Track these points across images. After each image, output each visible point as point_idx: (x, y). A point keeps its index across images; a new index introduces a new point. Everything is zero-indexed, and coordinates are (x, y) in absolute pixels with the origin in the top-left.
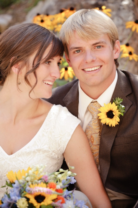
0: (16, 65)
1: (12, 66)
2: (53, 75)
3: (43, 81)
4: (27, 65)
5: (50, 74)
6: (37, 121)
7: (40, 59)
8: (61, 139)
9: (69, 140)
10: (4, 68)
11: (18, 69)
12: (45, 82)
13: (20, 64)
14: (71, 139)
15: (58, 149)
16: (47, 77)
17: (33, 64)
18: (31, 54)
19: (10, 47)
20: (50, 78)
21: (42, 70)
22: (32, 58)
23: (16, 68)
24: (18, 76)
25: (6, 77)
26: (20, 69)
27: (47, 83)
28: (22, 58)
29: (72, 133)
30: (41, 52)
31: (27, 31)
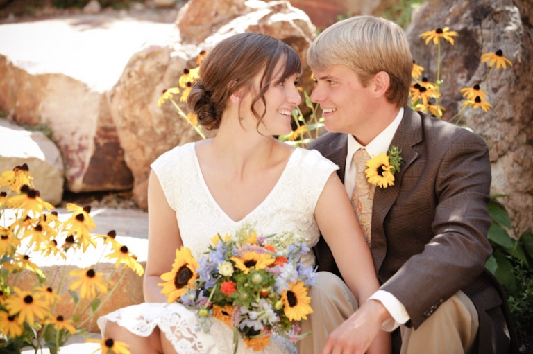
0: (236, 93)
1: (230, 94)
2: (290, 100)
3: (277, 110)
4: (252, 90)
5: (286, 100)
6: (273, 172)
7: (269, 79)
8: (309, 192)
9: (320, 193)
10: (218, 100)
11: (240, 97)
12: (280, 112)
13: (242, 90)
14: (323, 190)
15: (306, 207)
16: (282, 104)
17: (261, 86)
18: (255, 74)
19: (225, 69)
20: (286, 106)
21: (274, 95)
22: (257, 80)
23: (237, 96)
24: (239, 109)
25: (222, 113)
26: (242, 98)
27: (283, 113)
28: (244, 82)
29: (324, 183)
30: (269, 69)
31: (246, 42)
